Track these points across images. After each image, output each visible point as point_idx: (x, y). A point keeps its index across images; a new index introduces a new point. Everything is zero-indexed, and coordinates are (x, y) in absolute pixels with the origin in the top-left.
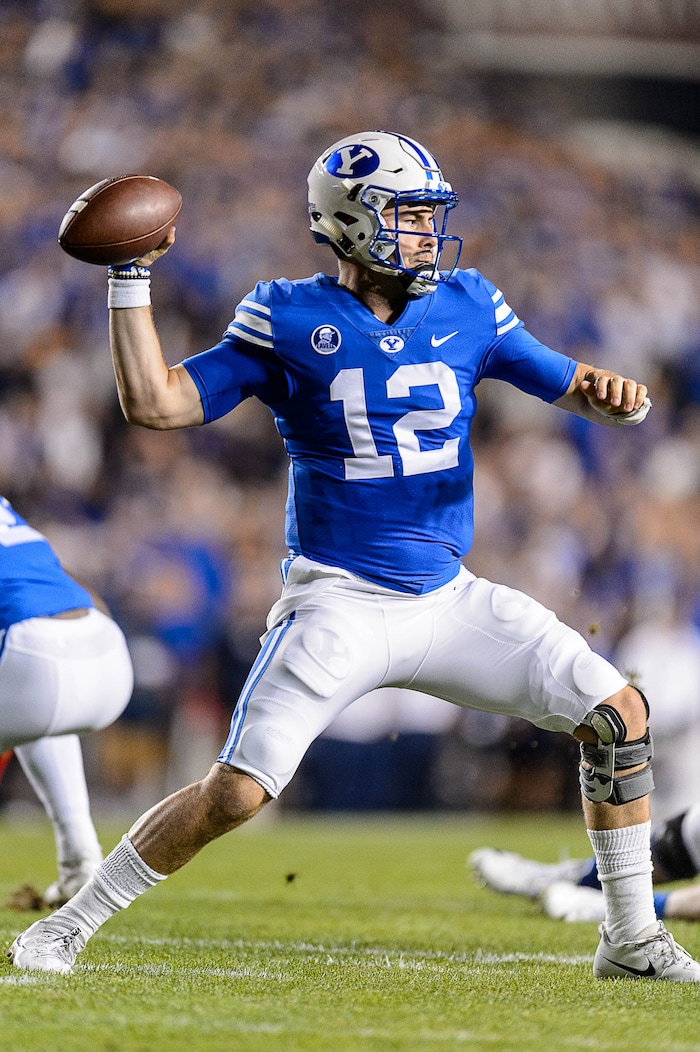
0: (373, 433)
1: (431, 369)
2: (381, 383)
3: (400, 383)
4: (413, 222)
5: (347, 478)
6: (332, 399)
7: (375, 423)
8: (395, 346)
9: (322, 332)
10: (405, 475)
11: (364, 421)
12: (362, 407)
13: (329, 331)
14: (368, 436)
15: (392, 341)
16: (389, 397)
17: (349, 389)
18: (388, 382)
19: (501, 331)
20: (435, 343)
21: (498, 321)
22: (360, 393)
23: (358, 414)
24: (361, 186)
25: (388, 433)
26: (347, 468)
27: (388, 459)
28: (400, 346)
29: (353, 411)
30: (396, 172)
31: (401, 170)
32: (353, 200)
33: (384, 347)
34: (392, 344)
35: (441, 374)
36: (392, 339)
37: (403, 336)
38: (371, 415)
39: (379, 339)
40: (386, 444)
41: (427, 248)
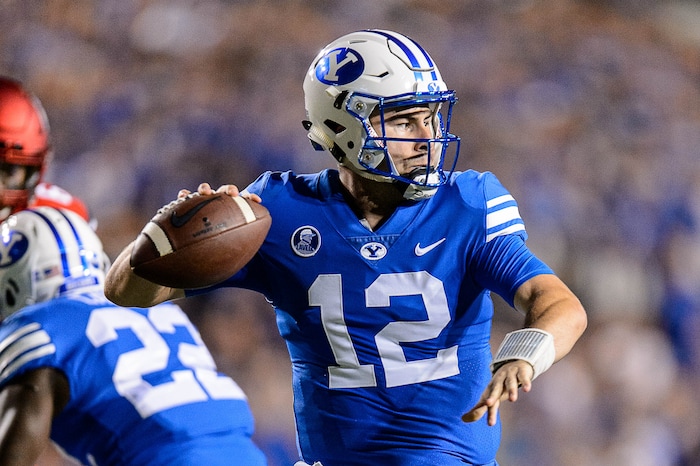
0: (354, 342)
1: (414, 279)
2: (360, 291)
3: (381, 292)
4: (407, 125)
5: (331, 386)
6: (310, 305)
7: (354, 332)
8: (376, 253)
9: (303, 233)
10: (388, 386)
11: (343, 329)
12: (340, 314)
13: (309, 232)
14: (349, 344)
15: (374, 248)
16: (367, 306)
17: (327, 294)
18: (367, 291)
19: (490, 238)
20: (421, 251)
21: (488, 227)
22: (338, 299)
23: (336, 322)
24: (345, 93)
25: (369, 343)
26: (331, 377)
27: (370, 368)
28: (382, 253)
29: (331, 318)
30: (381, 76)
31: (387, 73)
32: (339, 108)
33: (365, 254)
34: (374, 251)
35: (425, 284)
36: (374, 246)
37: (386, 244)
38: (349, 323)
39: (359, 246)
40: (368, 354)
41: (423, 152)
